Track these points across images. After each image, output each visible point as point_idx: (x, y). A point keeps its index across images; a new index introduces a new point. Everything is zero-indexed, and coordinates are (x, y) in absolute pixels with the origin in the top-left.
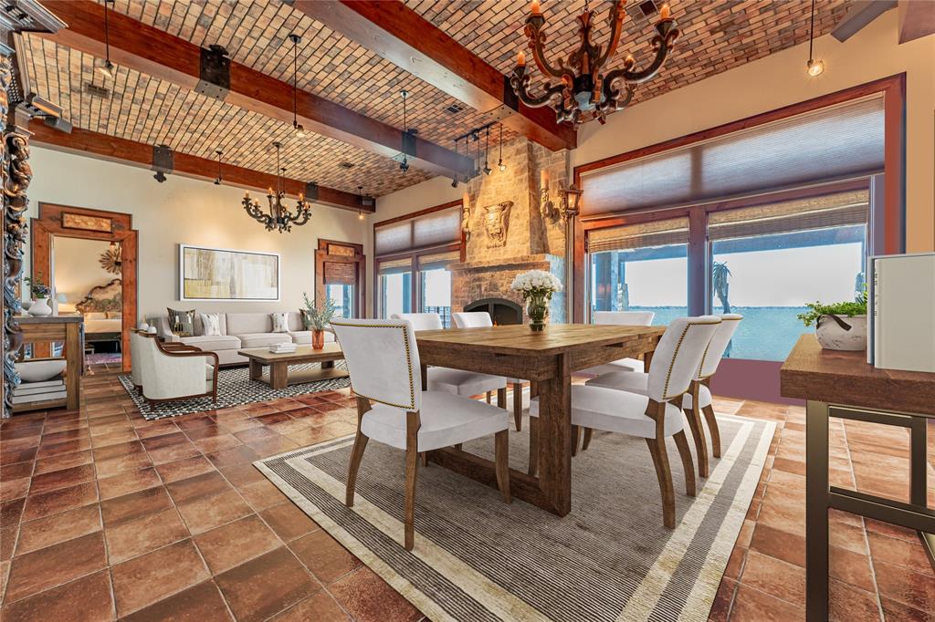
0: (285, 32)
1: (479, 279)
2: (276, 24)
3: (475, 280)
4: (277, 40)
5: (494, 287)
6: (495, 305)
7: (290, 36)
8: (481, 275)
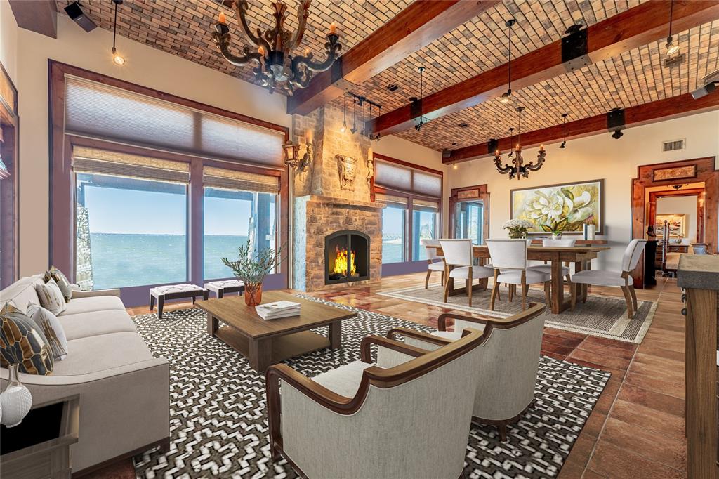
0: (520, 18)
1: (337, 213)
2: (530, 16)
3: (334, 213)
4: (516, 10)
5: (349, 221)
6: (352, 235)
7: (515, 20)
8: (339, 210)
